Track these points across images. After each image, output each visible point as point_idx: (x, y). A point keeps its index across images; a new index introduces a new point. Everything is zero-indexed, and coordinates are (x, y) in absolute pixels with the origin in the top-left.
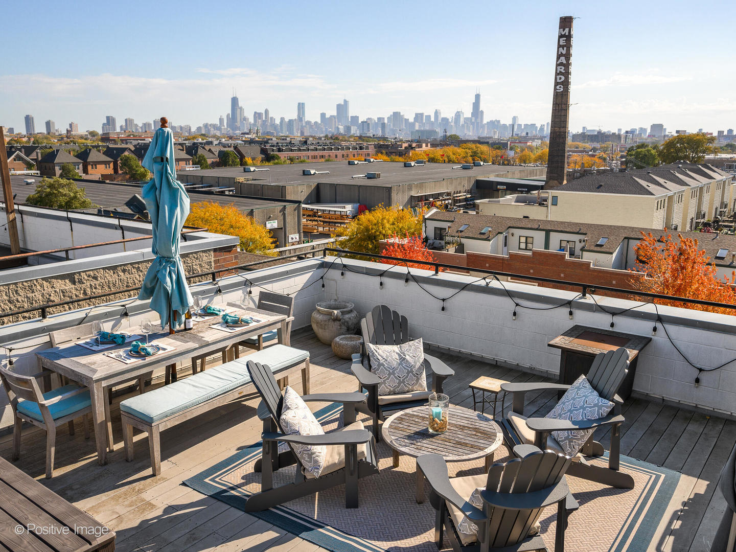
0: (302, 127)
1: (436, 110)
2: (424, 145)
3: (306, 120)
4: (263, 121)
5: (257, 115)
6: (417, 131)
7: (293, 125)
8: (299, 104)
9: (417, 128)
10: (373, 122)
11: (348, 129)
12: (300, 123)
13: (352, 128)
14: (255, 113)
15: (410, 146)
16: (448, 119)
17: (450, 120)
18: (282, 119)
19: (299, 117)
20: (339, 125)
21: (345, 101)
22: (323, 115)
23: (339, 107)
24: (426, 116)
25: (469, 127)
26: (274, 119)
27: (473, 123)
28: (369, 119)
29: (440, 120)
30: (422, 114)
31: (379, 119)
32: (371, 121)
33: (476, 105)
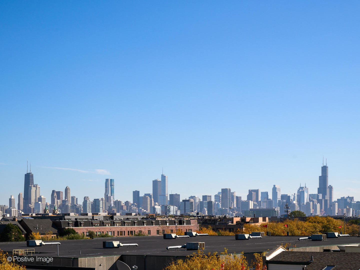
0: (110, 208)
1: (274, 186)
2: (261, 219)
3: (115, 200)
4: (63, 201)
5: (56, 195)
6: (251, 210)
7: (99, 206)
8: (107, 180)
9: (251, 206)
10: (197, 201)
11: (166, 210)
12: (107, 203)
13: (172, 208)
14: (53, 191)
15: (243, 220)
16: (289, 196)
17: (292, 198)
18: (86, 199)
19: (107, 195)
20: (155, 205)
21: (163, 177)
22: (136, 194)
23: (155, 183)
24: (262, 193)
25: (316, 206)
26: (77, 199)
27: (319, 201)
28: (192, 197)
29: (279, 197)
30: (257, 191)
31: (205, 197)
32: (195, 200)
33: (323, 179)
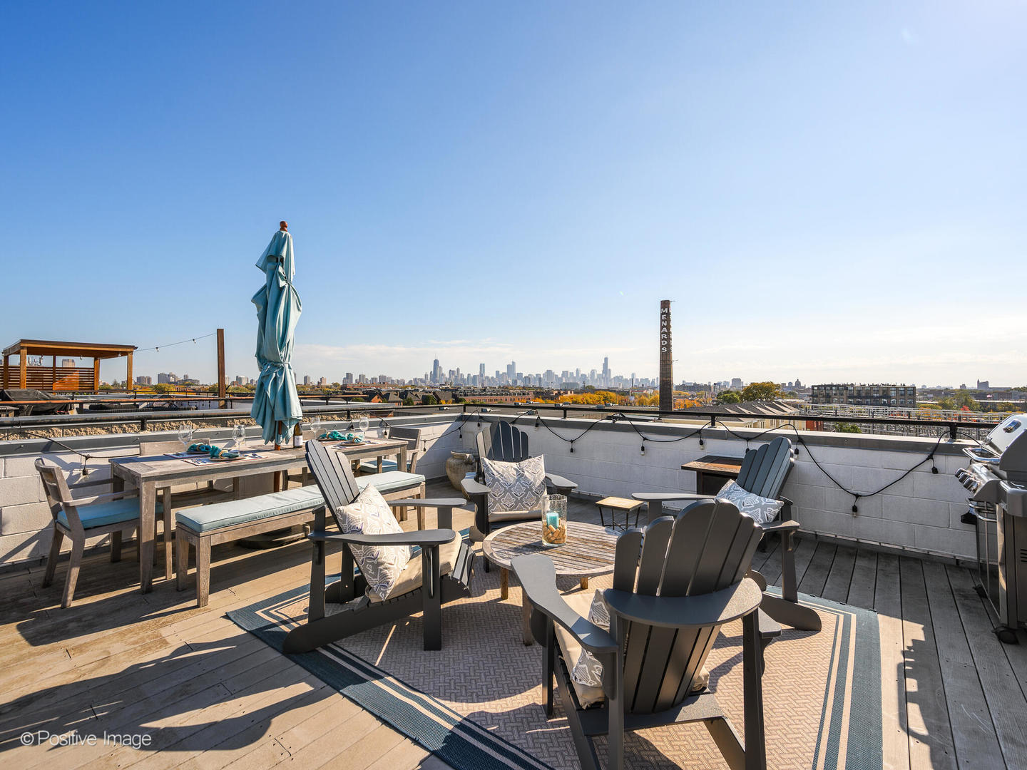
0: (483, 380)
1: (577, 369)
2: (569, 392)
3: (485, 376)
4: (456, 376)
5: (451, 372)
6: (564, 383)
7: (476, 379)
8: (481, 364)
9: (564, 381)
10: (533, 377)
11: (515, 382)
12: (481, 377)
13: (518, 381)
14: (450, 370)
15: (559, 393)
17: (587, 376)
18: (469, 375)
19: (481, 373)
20: (508, 379)
21: (513, 363)
22: (497, 372)
23: (508, 366)
24: (570, 373)
25: (601, 380)
26: (463, 375)
27: (603, 378)
28: (529, 375)
29: (580, 375)
30: (567, 372)
31: (537, 375)
32: (531, 376)
33: (605, 365)
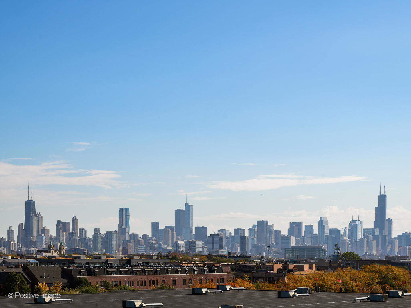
0: (125, 242)
1: (321, 218)
3: (131, 233)
4: (70, 233)
5: (61, 226)
6: (293, 247)
7: (112, 240)
8: (121, 210)
9: (293, 243)
10: (228, 235)
11: (191, 245)
12: (121, 236)
13: (198, 243)
14: (59, 222)
15: (285, 268)
16: (339, 231)
17: (342, 233)
18: (97, 231)
19: (121, 227)
20: (178, 239)
21: (188, 206)
23: (178, 213)
24: (306, 226)
25: (372, 243)
26: (86, 231)
27: (376, 237)
28: (221, 231)
29: (326, 231)
30: (300, 224)
31: (237, 231)
32: (225, 234)
33: (381, 210)
